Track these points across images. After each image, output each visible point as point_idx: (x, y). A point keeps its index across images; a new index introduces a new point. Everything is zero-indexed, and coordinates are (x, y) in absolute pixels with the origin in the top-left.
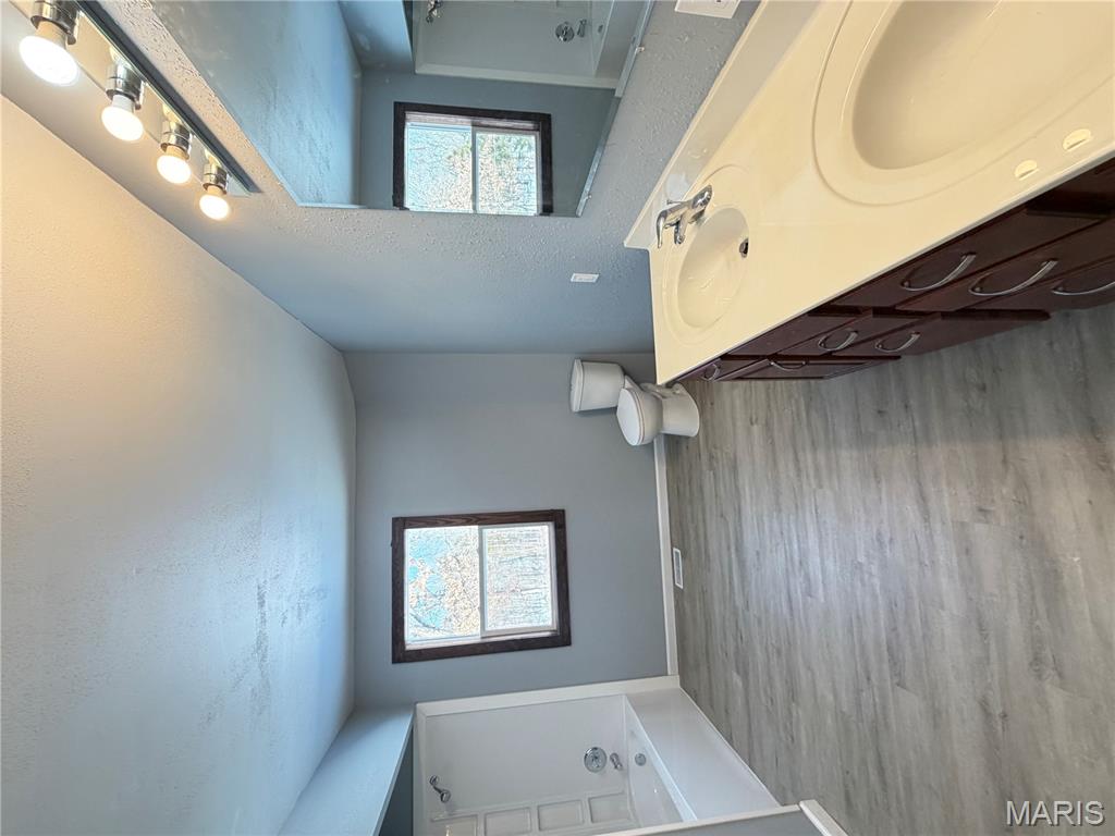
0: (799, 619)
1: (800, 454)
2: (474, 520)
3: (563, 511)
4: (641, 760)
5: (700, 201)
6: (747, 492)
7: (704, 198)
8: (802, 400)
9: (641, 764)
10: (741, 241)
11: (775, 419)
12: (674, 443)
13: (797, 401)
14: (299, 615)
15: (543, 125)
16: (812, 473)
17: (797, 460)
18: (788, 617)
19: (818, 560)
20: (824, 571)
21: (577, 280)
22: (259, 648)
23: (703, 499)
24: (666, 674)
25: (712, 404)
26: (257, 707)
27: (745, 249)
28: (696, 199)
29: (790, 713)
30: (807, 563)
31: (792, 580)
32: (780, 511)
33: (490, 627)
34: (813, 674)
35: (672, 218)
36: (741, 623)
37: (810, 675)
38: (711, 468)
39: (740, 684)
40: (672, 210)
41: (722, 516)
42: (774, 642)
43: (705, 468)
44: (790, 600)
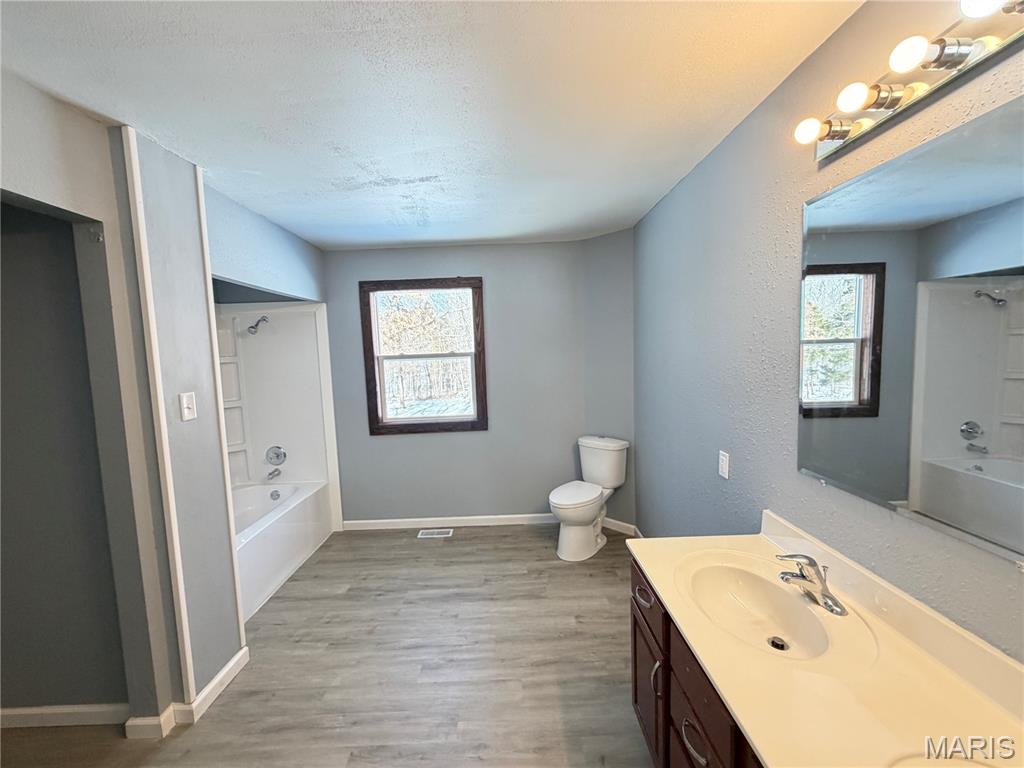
0: (401, 656)
1: (553, 668)
2: (480, 349)
3: (486, 429)
4: (275, 496)
5: (830, 603)
6: (511, 608)
7: (834, 606)
8: (604, 673)
9: (272, 495)
10: (786, 639)
11: (582, 643)
12: (551, 533)
13: (603, 668)
14: (407, 208)
15: (868, 408)
16: (536, 679)
17: (546, 663)
18: (402, 644)
19: (456, 680)
20: (447, 684)
21: (721, 457)
22: (386, 180)
23: (501, 561)
24: (344, 519)
25: (591, 575)
26: (338, 182)
27: (778, 645)
28: (832, 599)
29: (319, 641)
30: (452, 667)
31: (436, 650)
32: (497, 642)
33: (387, 364)
34: (353, 666)
35: (809, 571)
36: (391, 596)
37: (353, 663)
38: (530, 572)
39: (340, 592)
40: (818, 573)
41: (486, 580)
42: (379, 628)
43: (528, 564)
44: (417, 647)
